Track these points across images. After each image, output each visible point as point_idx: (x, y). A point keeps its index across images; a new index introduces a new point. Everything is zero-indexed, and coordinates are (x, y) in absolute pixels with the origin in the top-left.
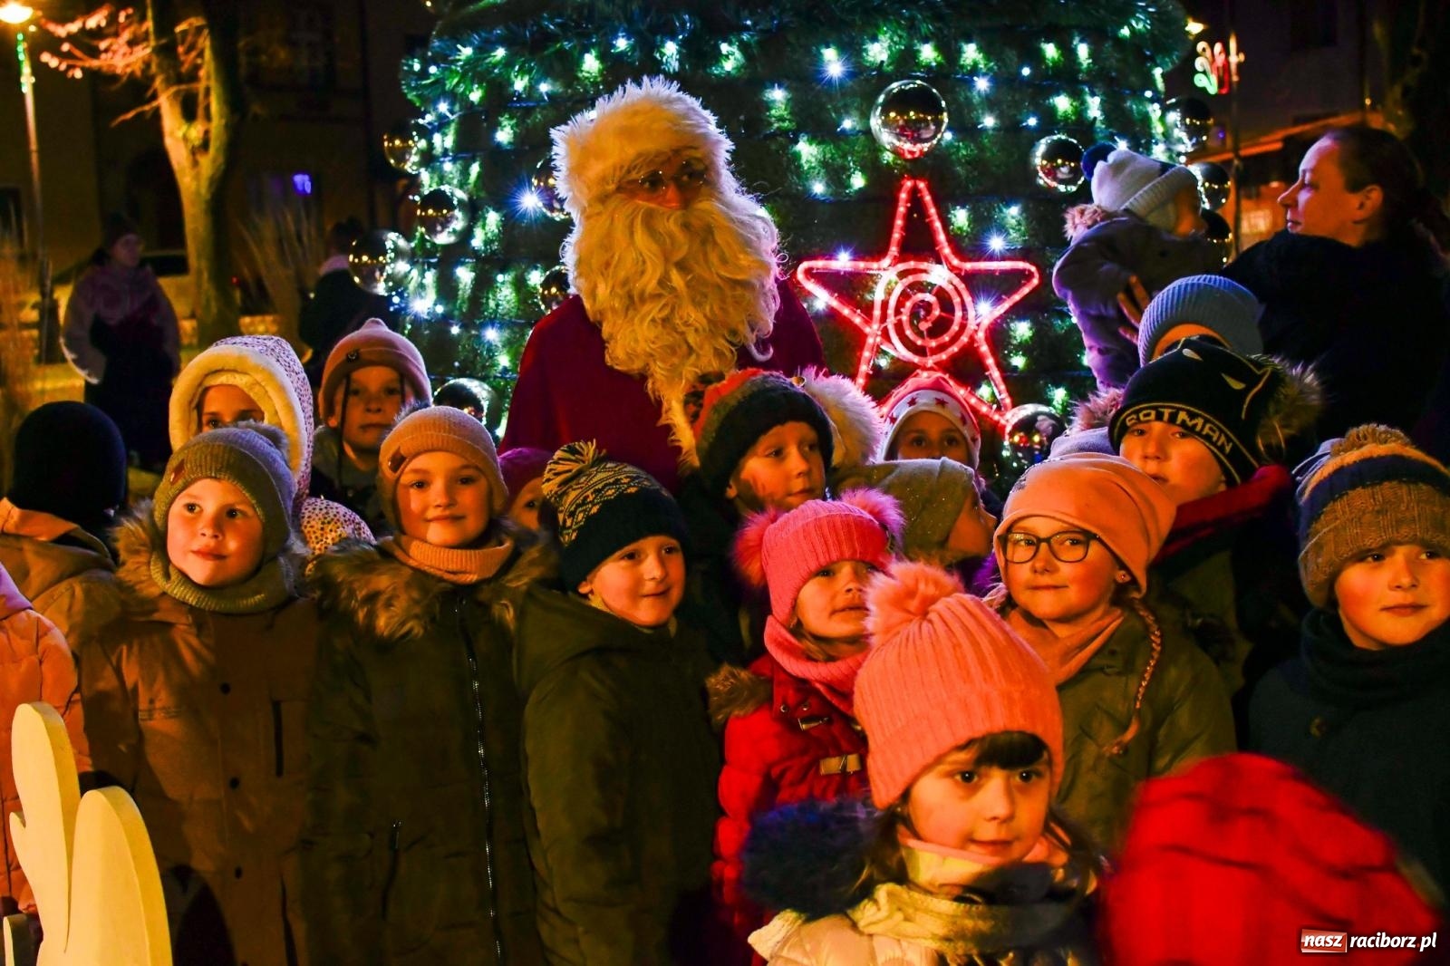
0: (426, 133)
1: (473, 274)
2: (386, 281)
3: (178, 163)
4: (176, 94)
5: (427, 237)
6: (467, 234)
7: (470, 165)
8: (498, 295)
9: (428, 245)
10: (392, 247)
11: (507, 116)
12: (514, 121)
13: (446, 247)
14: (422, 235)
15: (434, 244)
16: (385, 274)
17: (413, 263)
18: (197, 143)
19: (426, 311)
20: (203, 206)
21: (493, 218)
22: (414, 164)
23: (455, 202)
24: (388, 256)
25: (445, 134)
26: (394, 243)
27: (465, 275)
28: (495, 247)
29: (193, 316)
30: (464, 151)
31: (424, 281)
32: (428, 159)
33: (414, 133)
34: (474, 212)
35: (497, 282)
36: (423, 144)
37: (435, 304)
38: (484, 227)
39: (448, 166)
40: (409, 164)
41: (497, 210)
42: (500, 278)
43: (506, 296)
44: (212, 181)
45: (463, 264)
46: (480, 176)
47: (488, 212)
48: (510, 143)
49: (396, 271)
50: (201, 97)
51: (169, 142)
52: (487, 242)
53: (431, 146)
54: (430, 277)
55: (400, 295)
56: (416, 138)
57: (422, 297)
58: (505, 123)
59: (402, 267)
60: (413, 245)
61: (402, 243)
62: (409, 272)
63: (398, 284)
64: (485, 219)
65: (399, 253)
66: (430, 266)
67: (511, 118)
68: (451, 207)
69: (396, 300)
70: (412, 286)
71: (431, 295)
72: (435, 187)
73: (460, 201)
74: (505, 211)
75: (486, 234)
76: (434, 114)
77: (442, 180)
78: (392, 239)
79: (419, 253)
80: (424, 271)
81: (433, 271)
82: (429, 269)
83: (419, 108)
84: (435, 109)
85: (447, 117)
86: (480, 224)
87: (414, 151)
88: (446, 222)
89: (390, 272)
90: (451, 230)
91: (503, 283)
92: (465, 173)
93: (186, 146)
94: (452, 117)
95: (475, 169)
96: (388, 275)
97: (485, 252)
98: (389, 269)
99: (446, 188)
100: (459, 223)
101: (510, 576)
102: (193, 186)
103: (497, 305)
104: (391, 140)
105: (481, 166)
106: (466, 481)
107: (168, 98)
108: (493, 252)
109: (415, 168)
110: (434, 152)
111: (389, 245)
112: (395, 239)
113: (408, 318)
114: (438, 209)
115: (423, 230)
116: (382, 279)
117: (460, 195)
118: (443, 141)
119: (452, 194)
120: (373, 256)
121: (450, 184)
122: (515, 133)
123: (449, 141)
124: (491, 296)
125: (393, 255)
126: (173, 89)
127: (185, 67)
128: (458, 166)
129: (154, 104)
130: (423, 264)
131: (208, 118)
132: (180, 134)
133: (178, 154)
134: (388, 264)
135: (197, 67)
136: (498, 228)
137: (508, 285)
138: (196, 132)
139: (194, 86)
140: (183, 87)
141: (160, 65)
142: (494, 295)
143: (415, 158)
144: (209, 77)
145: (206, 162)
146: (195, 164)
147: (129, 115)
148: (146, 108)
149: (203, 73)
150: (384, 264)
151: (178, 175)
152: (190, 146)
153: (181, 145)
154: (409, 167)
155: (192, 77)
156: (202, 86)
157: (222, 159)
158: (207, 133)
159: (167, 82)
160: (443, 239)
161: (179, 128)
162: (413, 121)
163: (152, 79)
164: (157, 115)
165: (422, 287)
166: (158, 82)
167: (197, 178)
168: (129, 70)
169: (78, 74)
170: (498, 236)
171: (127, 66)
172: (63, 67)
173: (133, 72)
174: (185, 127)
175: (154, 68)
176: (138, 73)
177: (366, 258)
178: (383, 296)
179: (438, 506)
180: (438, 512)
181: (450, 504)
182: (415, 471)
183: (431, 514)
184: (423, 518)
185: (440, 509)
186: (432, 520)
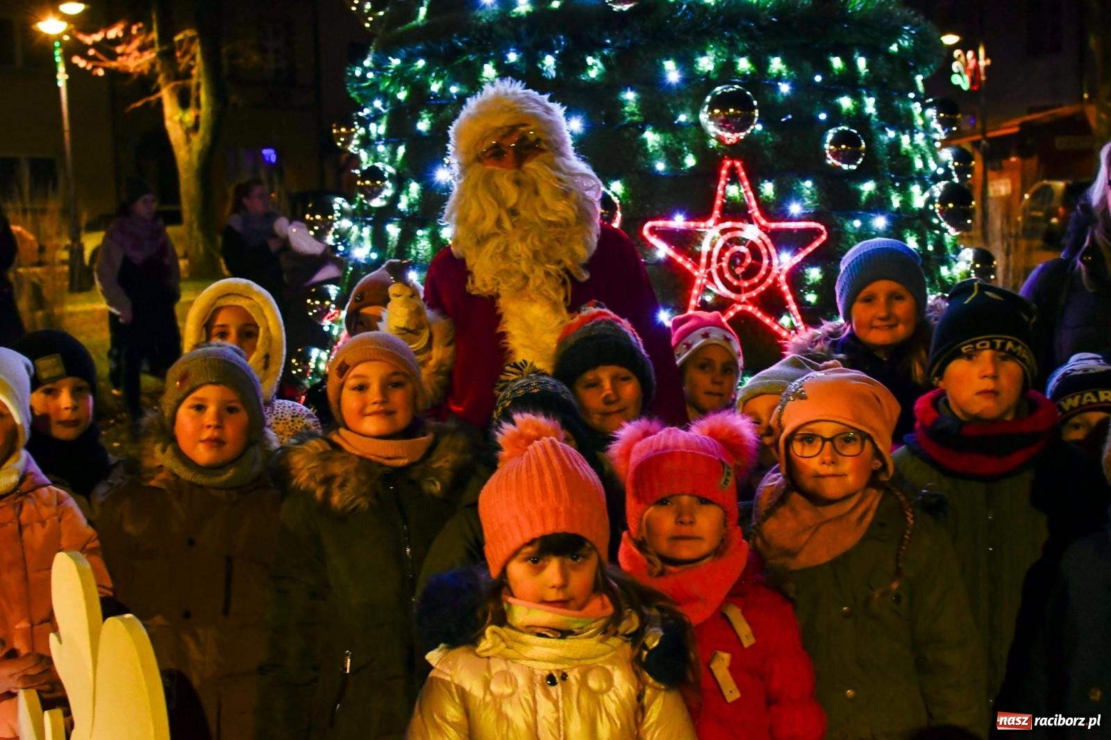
0: (364, 122)
1: (399, 230)
2: (334, 234)
3: (176, 141)
4: (175, 88)
5: (365, 201)
6: (394, 200)
7: (398, 147)
8: (418, 246)
9: (366, 207)
10: (339, 208)
11: (426, 111)
12: (430, 115)
13: (379, 209)
14: (361, 200)
15: (370, 207)
16: (333, 229)
17: (354, 221)
18: (190, 125)
19: (364, 257)
20: (194, 173)
21: (414, 188)
22: (356, 146)
23: (386, 175)
24: (335, 215)
25: (378, 124)
26: (340, 206)
27: (393, 231)
28: (416, 209)
29: (186, 257)
30: (392, 138)
31: (363, 235)
32: (366, 142)
33: (356, 123)
34: (400, 183)
35: (416, 235)
36: (362, 131)
37: (371, 252)
38: (408, 194)
39: (381, 148)
40: (352, 146)
41: (417, 181)
42: (420, 233)
43: (424, 246)
44: (201, 154)
45: (391, 222)
46: (405, 156)
47: (411, 183)
48: (428, 131)
49: (342, 226)
50: (193, 91)
51: (169, 124)
52: (410, 206)
53: (368, 132)
54: (367, 231)
55: (344, 244)
56: (357, 127)
57: (360, 247)
58: (424, 116)
59: (346, 223)
60: (354, 207)
61: (346, 205)
62: (351, 227)
63: (343, 236)
64: (409, 188)
65: (344, 213)
66: (368, 223)
67: (429, 112)
68: (383, 179)
69: (341, 248)
70: (353, 238)
71: (368, 245)
72: (371, 164)
73: (390, 175)
74: (424, 182)
75: (409, 199)
76: (370, 108)
77: (376, 159)
78: (339, 202)
79: (359, 213)
80: (362, 227)
81: (369, 227)
82: (366, 226)
83: (358, 104)
84: (372, 105)
85: (381, 111)
86: (404, 192)
87: (356, 136)
88: (381, 189)
90: (383, 196)
91: (422, 237)
92: (394, 153)
93: (182, 127)
94: (384, 111)
95: (401, 150)
96: (336, 230)
97: (409, 213)
98: (336, 226)
99: (379, 165)
100: (389, 191)
101: (433, 458)
102: (187, 158)
103: (418, 253)
104: (338, 128)
105: (406, 148)
106: (397, 385)
107: (168, 91)
108: (415, 214)
109: (356, 149)
110: (371, 137)
111: (336, 207)
112: (341, 202)
114: (373, 181)
115: (362, 196)
116: (331, 233)
117: (390, 170)
118: (378, 129)
119: (385, 170)
120: (324, 216)
121: (382, 162)
122: (431, 124)
123: (382, 129)
124: (413, 246)
125: (339, 215)
126: (172, 84)
127: (182, 68)
128: (389, 148)
129: (158, 95)
130: (362, 221)
131: (198, 106)
132: (177, 118)
133: (175, 133)
134: (335, 221)
135: (190, 68)
136: (418, 195)
137: (426, 238)
138: (189, 117)
139: (187, 82)
140: (180, 83)
141: (162, 68)
142: (415, 246)
143: (356, 142)
144: (199, 76)
145: (197, 141)
146: (188, 141)
147: (139, 104)
148: (152, 98)
149: (194, 72)
150: (332, 221)
151: (176, 150)
152: (185, 127)
153: (178, 127)
154: (352, 148)
155: (187, 75)
156: (194, 82)
157: (208, 137)
158: (197, 117)
159: (169, 79)
160: (377, 203)
161: (176, 113)
162: (355, 114)
163: (156, 76)
164: (160, 103)
165: (360, 239)
166: (161, 79)
167: (190, 151)
168: (139, 70)
169: (101, 72)
170: (418, 201)
171: (137, 66)
172: (89, 67)
173: (142, 71)
174: (181, 113)
175: (158, 68)
176: (146, 72)
177: (318, 217)
178: (331, 246)
179: (375, 403)
180: (375, 408)
181: (385, 402)
182: (356, 376)
183: (369, 409)
184: (362, 414)
185: (377, 406)
186: (370, 415)
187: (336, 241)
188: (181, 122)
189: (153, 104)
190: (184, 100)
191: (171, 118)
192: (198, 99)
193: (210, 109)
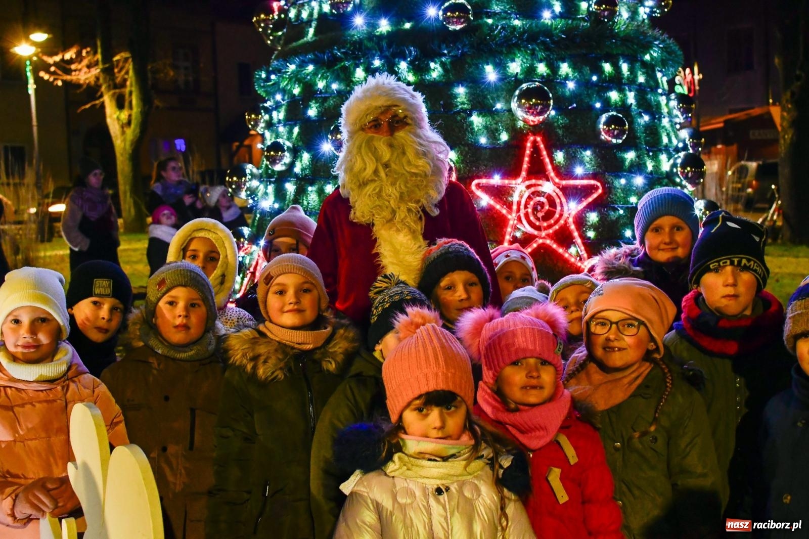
0: (268, 111)
1: (295, 187)
2: (246, 191)
3: (114, 133)
4: (114, 95)
5: (270, 167)
6: (292, 165)
7: (293, 128)
8: (309, 198)
9: (270, 171)
10: (250, 173)
11: (314, 102)
12: (318, 105)
13: (280, 173)
14: (267, 166)
15: (273, 171)
16: (245, 188)
17: (261, 181)
18: (125, 121)
19: (269, 207)
20: (128, 156)
21: (306, 157)
22: (262, 128)
23: (285, 148)
24: (247, 177)
25: (279, 112)
26: (251, 171)
27: (290, 187)
28: (307, 172)
30: (289, 122)
31: (267, 191)
32: (270, 125)
33: (262, 111)
34: (295, 152)
35: (308, 191)
36: (267, 117)
37: (274, 203)
38: (301, 161)
39: (281, 129)
40: (259, 128)
41: (308, 152)
42: (310, 189)
43: (313, 198)
44: (133, 142)
45: (289, 181)
46: (299, 134)
47: (303, 153)
48: (315, 116)
49: (252, 185)
50: (127, 97)
51: (109, 121)
52: (303, 169)
53: (271, 118)
54: (271, 189)
55: (253, 199)
56: (263, 114)
57: (266, 200)
58: (313, 105)
59: (255, 183)
60: (261, 171)
61: (255, 170)
62: (259, 186)
63: (252, 193)
64: (302, 157)
65: (253, 176)
66: (271, 182)
67: (316, 103)
68: (283, 151)
69: (251, 201)
70: (260, 194)
71: (271, 198)
72: (273, 140)
73: (288, 148)
74: (313, 153)
75: (302, 165)
76: (273, 101)
77: (278, 136)
78: (249, 168)
79: (264, 176)
80: (267, 186)
81: (273, 185)
82: (270, 184)
83: (265, 98)
84: (274, 98)
85: (281, 102)
86: (299, 160)
87: (262, 121)
88: (281, 158)
90: (283, 163)
91: (311, 192)
92: (290, 132)
93: (119, 123)
94: (283, 102)
95: (296, 130)
96: (247, 188)
97: (302, 175)
98: (248, 185)
99: (280, 140)
100: (287, 159)
101: (331, 345)
102: (122, 145)
103: (308, 203)
104: (250, 115)
105: (299, 128)
106: (306, 291)
107: (109, 97)
108: (306, 175)
109: (262, 130)
110: (273, 121)
111: (248, 171)
112: (251, 168)
113: (258, 211)
114: (276, 152)
115: (268, 162)
116: (244, 190)
117: (288, 144)
118: (278, 115)
119: (284, 144)
121: (282, 138)
122: (318, 111)
123: (282, 115)
124: (304, 198)
125: (250, 177)
126: (111, 92)
127: (118, 80)
128: (287, 129)
129: (101, 100)
130: (267, 181)
131: (131, 107)
132: (115, 116)
133: (114, 127)
134: (247, 182)
135: (125, 80)
136: (309, 162)
137: (314, 192)
138: (124, 115)
139: (123, 90)
140: (117, 91)
141: (105, 79)
142: (307, 197)
143: (262, 125)
144: (131, 85)
145: (129, 132)
146: (123, 133)
147: (87, 106)
148: (97, 102)
149: (128, 83)
150: (245, 181)
151: (114, 139)
152: (121, 123)
153: (116, 123)
154: (259, 130)
155: (123, 84)
156: (127, 90)
157: (138, 130)
158: (130, 116)
159: (109, 88)
161: (115, 113)
162: (261, 105)
163: (100, 86)
164: (103, 106)
165: (266, 194)
166: (103, 88)
167: (124, 140)
168: (87, 82)
169: (60, 83)
170: (309, 166)
171: (86, 79)
172: (51, 79)
173: (90, 82)
174: (118, 113)
175: (101, 81)
176: (93, 83)
177: (235, 179)
179: (291, 303)
180: (291, 307)
181: (298, 302)
182: (278, 284)
183: (287, 308)
184: (282, 311)
185: (292, 305)
186: (287, 312)
187: (248, 196)
188: (118, 119)
189: (98, 107)
190: (120, 104)
191: (111, 116)
192: (131, 103)
193: (139, 110)
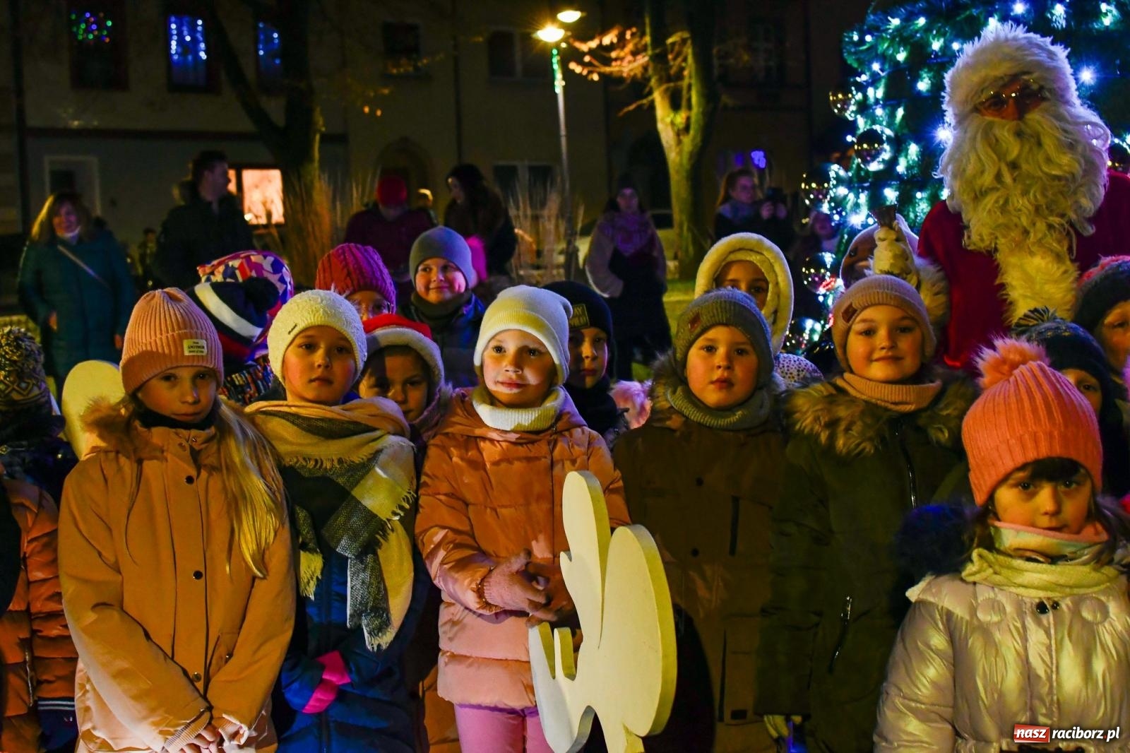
0: (862, 88)
1: (897, 193)
2: (829, 202)
3: (667, 142)
4: (667, 90)
5: (862, 166)
6: (893, 162)
7: (896, 110)
8: (917, 209)
9: (863, 174)
10: (835, 176)
11: (926, 70)
12: (930, 75)
13: (876, 173)
14: (858, 165)
15: (867, 172)
16: (828, 197)
17: (850, 188)
18: (681, 126)
19: (860, 224)
20: (684, 174)
21: (913, 149)
22: (852, 112)
23: (884, 138)
24: (831, 183)
25: (876, 88)
26: (836, 173)
27: (891, 195)
28: (915, 171)
29: (675, 258)
30: (890, 101)
31: (859, 201)
32: (864, 108)
33: (853, 88)
34: (899, 145)
35: (915, 198)
36: (859, 96)
37: (867, 218)
38: (906, 157)
39: (879, 112)
40: (849, 112)
41: (917, 142)
42: (919, 195)
43: (923, 210)
44: (692, 155)
45: (890, 186)
46: (904, 117)
47: (910, 145)
48: (928, 91)
49: (838, 194)
50: (684, 92)
51: (660, 126)
52: (909, 168)
53: (865, 97)
54: (863, 198)
55: (839, 213)
56: (854, 92)
57: (856, 213)
58: (925, 75)
59: (842, 191)
60: (850, 174)
61: (842, 173)
62: (847, 195)
63: (839, 204)
64: (907, 150)
65: (840, 181)
66: (864, 189)
67: (929, 71)
68: (881, 142)
69: (836, 217)
70: (849, 207)
71: (864, 211)
72: (868, 127)
73: (888, 137)
74: (923, 143)
75: (908, 162)
76: (868, 74)
77: (874, 122)
78: (835, 169)
79: (855, 180)
80: (859, 193)
81: (866, 192)
82: (863, 192)
83: (856, 69)
84: (870, 69)
85: (879, 74)
86: (903, 154)
87: (853, 101)
88: (878, 153)
89: (833, 195)
90: (881, 160)
91: (921, 199)
92: (892, 116)
93: (673, 129)
94: (882, 74)
95: (900, 112)
96: (831, 198)
97: (907, 175)
98: (832, 193)
99: (877, 128)
100: (886, 155)
101: (942, 405)
102: (678, 159)
103: (916, 216)
104: (835, 95)
105: (904, 110)
106: (905, 330)
107: (660, 94)
108: (914, 176)
109: (853, 115)
110: (868, 102)
111: (832, 174)
112: (837, 170)
113: (846, 230)
114: (871, 144)
115: (860, 160)
116: (826, 201)
117: (888, 132)
118: (875, 93)
119: (882, 132)
120: (820, 184)
121: (881, 125)
122: (932, 84)
123: (880, 93)
124: (911, 209)
125: (835, 182)
126: (664, 87)
127: (673, 71)
128: (887, 111)
129: (650, 98)
130: (858, 188)
131: (689, 107)
132: (668, 120)
133: (667, 135)
134: (831, 189)
135: (682, 69)
136: (917, 156)
137: (925, 201)
138: (680, 119)
139: (679, 83)
140: (672, 84)
141: (655, 69)
142: (914, 208)
143: (853, 108)
144: (690, 77)
145: (687, 141)
146: (679, 142)
147: (632, 107)
148: (645, 101)
149: (686, 73)
150: (828, 189)
151: (667, 151)
152: (676, 129)
153: (669, 128)
154: (849, 115)
155: (679, 76)
156: (685, 83)
157: (699, 139)
158: (688, 119)
159: (661, 81)
160: (874, 167)
161: (668, 116)
162: (852, 80)
163: (649, 80)
164: (652, 107)
165: (857, 205)
166: (653, 82)
167: (680, 153)
168: (632, 74)
169: (596, 77)
170: (917, 162)
171: (631, 70)
172: (585, 73)
173: (635, 75)
174: (672, 115)
175: (650, 71)
176: (639, 75)
177: (814, 185)
178: (827, 214)
179: (883, 348)
180: (883, 353)
181: (893, 347)
182: (864, 321)
183: (876, 355)
184: (869, 359)
185: (884, 351)
186: (877, 360)
187: (831, 209)
188: (673, 123)
189: (645, 107)
190: (676, 102)
191: (663, 120)
192: (689, 100)
193: (701, 110)
